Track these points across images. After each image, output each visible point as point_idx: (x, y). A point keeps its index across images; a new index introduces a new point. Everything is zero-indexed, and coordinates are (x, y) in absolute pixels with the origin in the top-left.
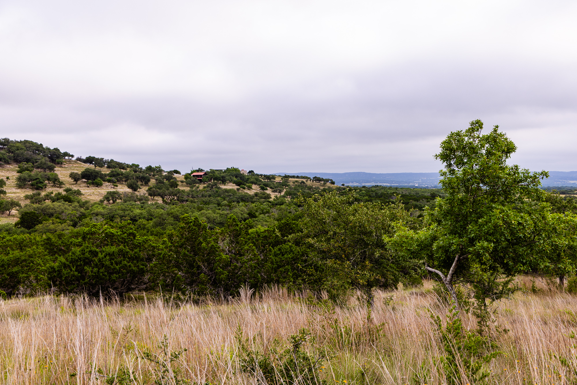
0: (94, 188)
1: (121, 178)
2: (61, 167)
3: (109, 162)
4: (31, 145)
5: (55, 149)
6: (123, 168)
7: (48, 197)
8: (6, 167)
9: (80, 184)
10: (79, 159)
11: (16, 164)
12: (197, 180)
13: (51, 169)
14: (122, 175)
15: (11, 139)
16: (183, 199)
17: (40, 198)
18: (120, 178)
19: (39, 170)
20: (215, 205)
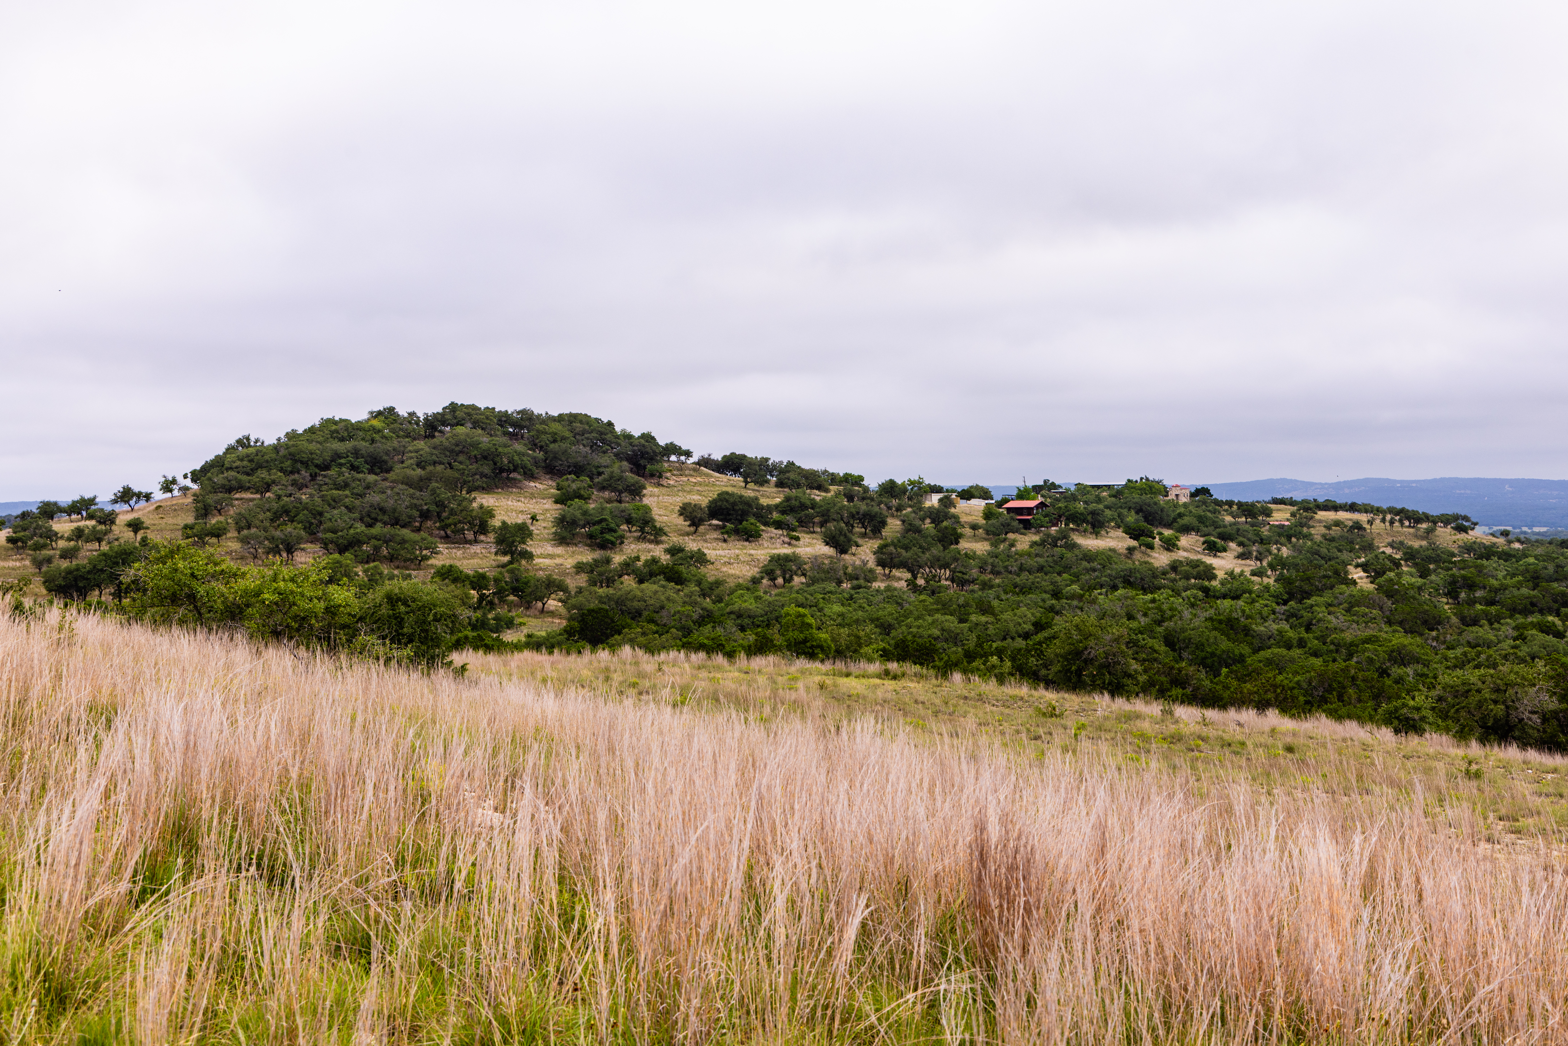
0: (740, 544)
1: (811, 518)
2: (659, 485)
3: (781, 472)
4: (587, 427)
5: (643, 436)
6: (820, 487)
7: (628, 567)
8: (527, 487)
9: (704, 534)
10: (706, 462)
11: (551, 479)
12: (1015, 523)
13: (636, 491)
14: (812, 508)
15: (536, 412)
16: (966, 577)
17: (610, 571)
18: (807, 516)
19: (607, 494)
20: (1046, 596)
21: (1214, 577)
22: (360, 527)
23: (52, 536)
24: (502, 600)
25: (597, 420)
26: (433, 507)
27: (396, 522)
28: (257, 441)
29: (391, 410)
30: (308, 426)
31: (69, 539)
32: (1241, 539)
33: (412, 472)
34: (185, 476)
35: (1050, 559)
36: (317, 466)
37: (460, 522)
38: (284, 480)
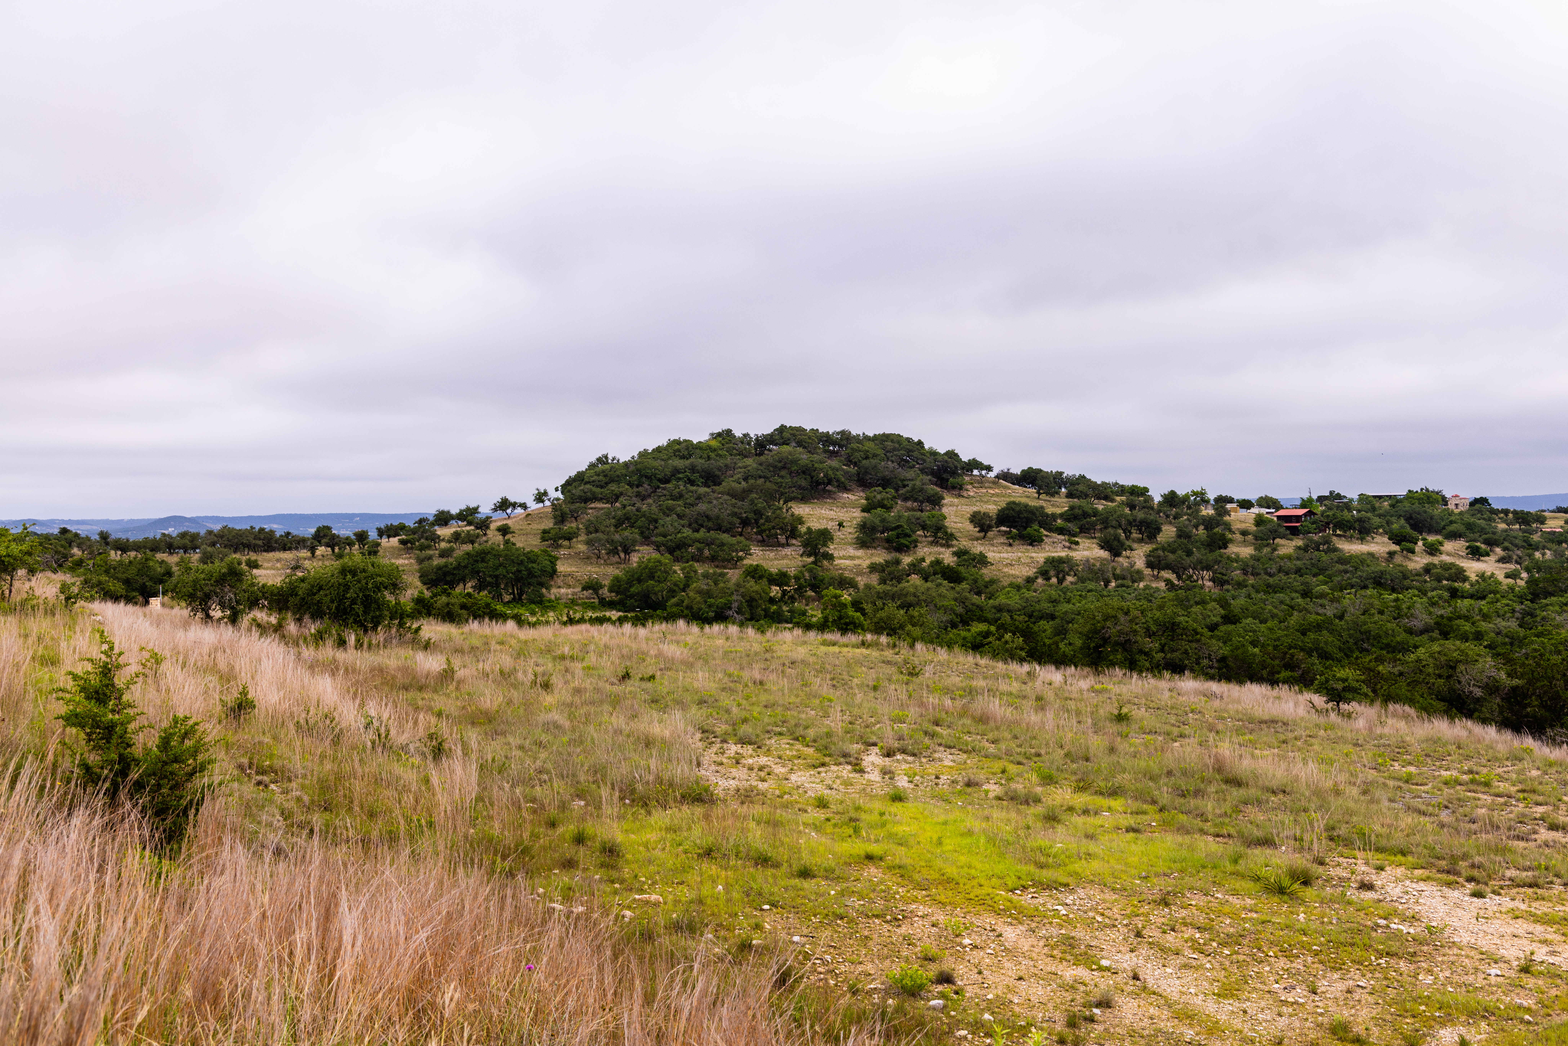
0: (1023, 548)
1: (1091, 525)
2: (960, 496)
3: (1072, 484)
4: (897, 445)
5: (948, 453)
6: (1106, 498)
7: (915, 568)
8: (840, 498)
9: (992, 539)
10: (1006, 476)
11: (863, 491)
12: (1282, 530)
13: (936, 501)
14: (1095, 516)
15: (854, 433)
16: (1225, 578)
17: (899, 571)
18: (1088, 523)
19: (909, 504)
20: (1294, 595)
21: (1465, 579)
22: (687, 532)
23: (436, 538)
24: (802, 596)
25: (908, 440)
26: (751, 515)
27: (719, 528)
28: (614, 459)
29: (729, 432)
30: (655, 446)
31: (449, 542)
32: (1506, 544)
33: (737, 485)
34: (557, 489)
35: (1308, 562)
36: (660, 480)
37: (774, 528)
38: (630, 491)
